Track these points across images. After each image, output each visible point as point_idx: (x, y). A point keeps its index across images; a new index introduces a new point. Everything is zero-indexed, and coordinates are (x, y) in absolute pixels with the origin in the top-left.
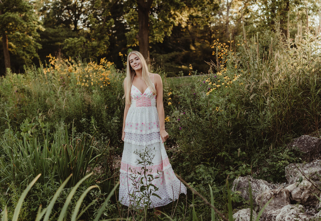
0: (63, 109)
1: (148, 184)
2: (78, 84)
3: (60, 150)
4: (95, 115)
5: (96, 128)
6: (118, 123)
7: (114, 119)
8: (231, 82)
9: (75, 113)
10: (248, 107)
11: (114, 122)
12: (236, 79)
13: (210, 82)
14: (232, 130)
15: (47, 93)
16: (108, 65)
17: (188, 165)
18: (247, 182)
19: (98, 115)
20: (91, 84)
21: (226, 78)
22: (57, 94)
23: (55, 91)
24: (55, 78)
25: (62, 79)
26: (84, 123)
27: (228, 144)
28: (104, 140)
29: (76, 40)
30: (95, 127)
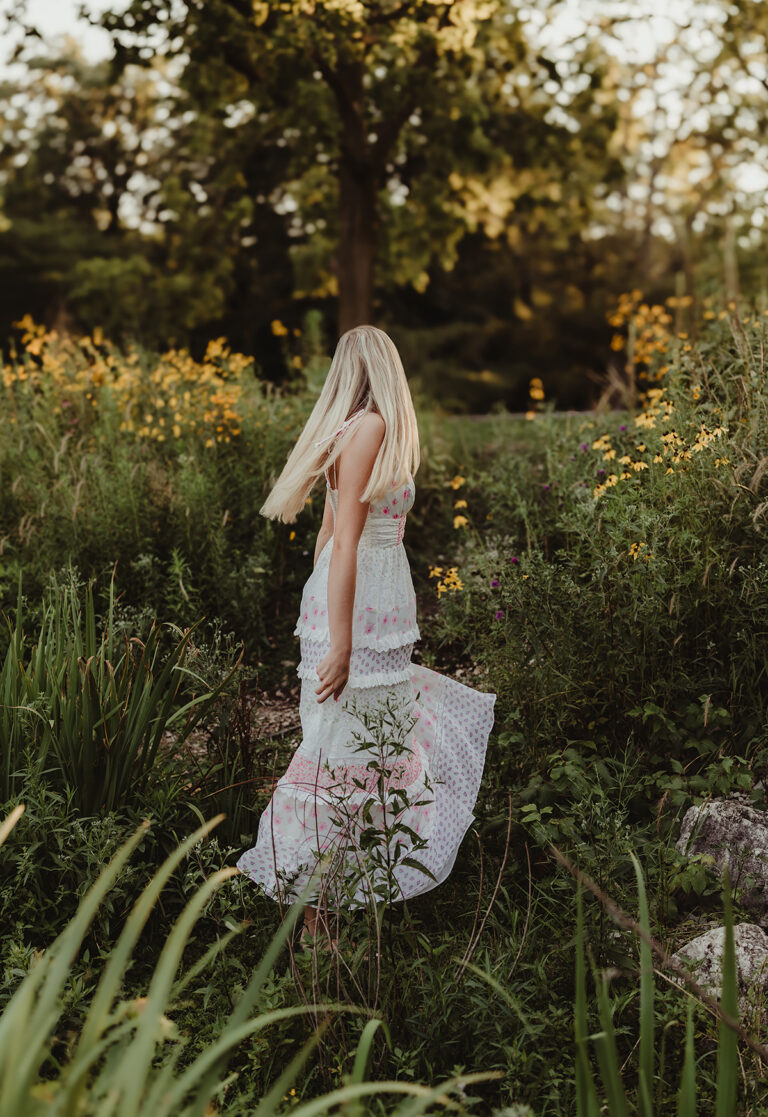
0: (74, 518)
1: (390, 825)
2: (123, 427)
3: (62, 671)
4: (183, 546)
5: (189, 592)
6: (265, 576)
7: (251, 561)
8: (689, 454)
9: (114, 534)
10: (740, 544)
11: (253, 575)
12: (704, 441)
13: (608, 451)
14: (679, 629)
15: (16, 456)
16: (232, 367)
17: (517, 745)
18: (735, 821)
19: (197, 544)
20: (172, 432)
21: (669, 438)
22: (51, 460)
23: (44, 449)
24: (43, 402)
25: (69, 408)
26: (147, 572)
27: (667, 677)
28: (223, 646)
29: (116, 267)
30: (186, 588)
